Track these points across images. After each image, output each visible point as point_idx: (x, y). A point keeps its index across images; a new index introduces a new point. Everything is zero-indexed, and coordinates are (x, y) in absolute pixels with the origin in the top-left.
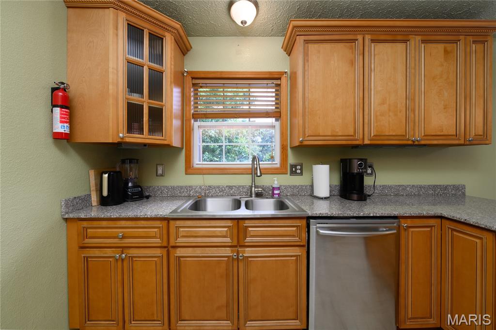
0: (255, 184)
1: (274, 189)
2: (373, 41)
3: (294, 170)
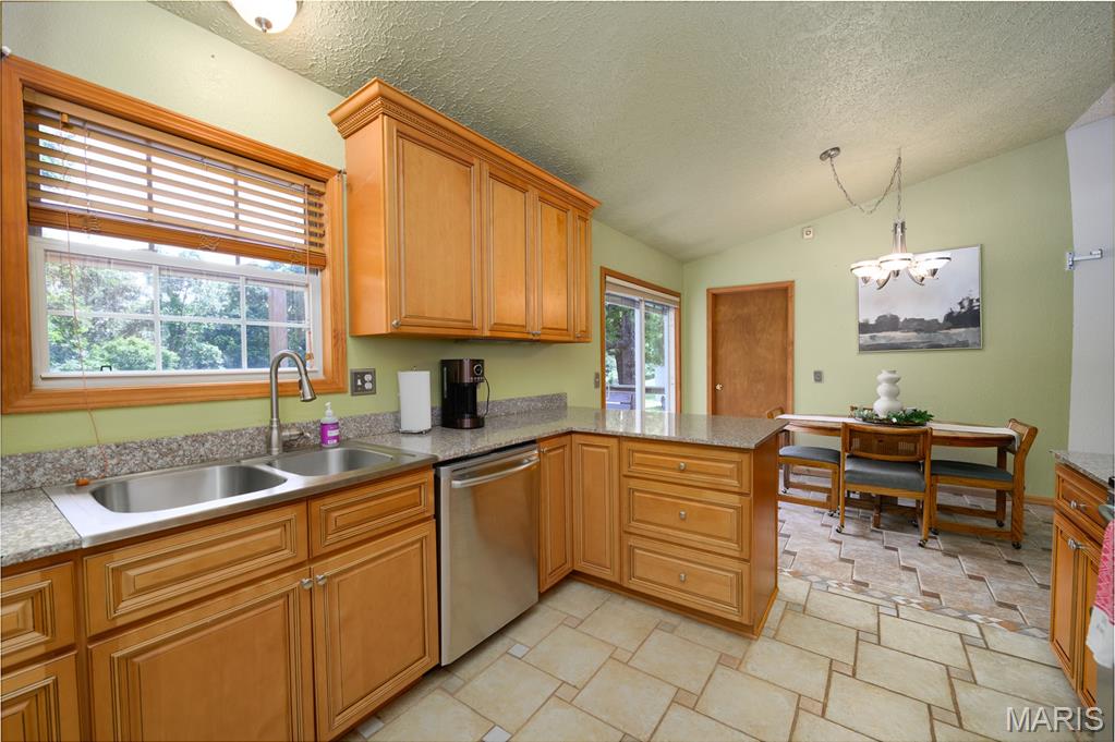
0: (278, 421)
1: (324, 427)
2: (491, 175)
3: (359, 383)
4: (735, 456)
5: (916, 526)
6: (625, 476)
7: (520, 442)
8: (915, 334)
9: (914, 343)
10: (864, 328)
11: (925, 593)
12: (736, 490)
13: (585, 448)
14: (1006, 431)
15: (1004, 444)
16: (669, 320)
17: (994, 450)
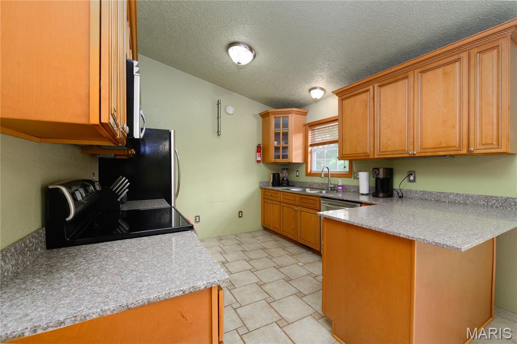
2: (380, 86)
3: (356, 175)
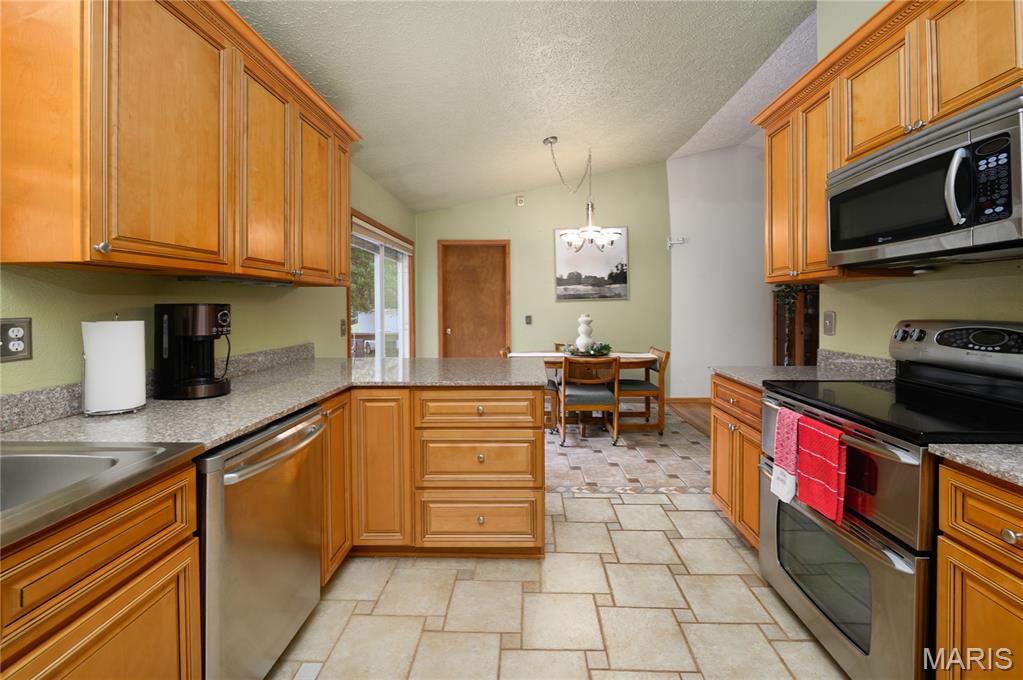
4: (529, 394)
5: (607, 431)
6: (417, 428)
7: (303, 406)
8: (590, 287)
9: (591, 294)
10: (560, 282)
11: (631, 481)
12: (531, 425)
13: (368, 404)
14: (650, 356)
15: (649, 365)
16: (402, 268)
17: (643, 370)
